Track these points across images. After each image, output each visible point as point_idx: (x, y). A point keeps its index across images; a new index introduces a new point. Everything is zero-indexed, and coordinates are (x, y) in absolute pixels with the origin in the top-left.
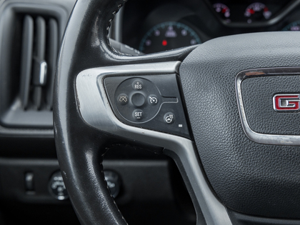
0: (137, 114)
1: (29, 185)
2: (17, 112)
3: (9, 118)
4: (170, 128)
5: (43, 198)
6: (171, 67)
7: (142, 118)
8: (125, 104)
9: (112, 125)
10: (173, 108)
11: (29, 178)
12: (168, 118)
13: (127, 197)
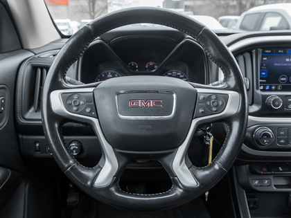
0: (75, 108)
1: (37, 148)
2: (31, 113)
3: (28, 116)
4: (89, 114)
5: (44, 155)
6: (91, 90)
7: (77, 110)
8: (70, 104)
9: (65, 113)
10: (90, 106)
11: (37, 145)
12: (88, 110)
13: (85, 154)
